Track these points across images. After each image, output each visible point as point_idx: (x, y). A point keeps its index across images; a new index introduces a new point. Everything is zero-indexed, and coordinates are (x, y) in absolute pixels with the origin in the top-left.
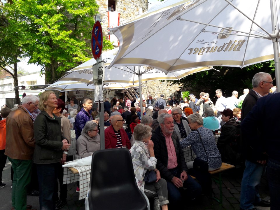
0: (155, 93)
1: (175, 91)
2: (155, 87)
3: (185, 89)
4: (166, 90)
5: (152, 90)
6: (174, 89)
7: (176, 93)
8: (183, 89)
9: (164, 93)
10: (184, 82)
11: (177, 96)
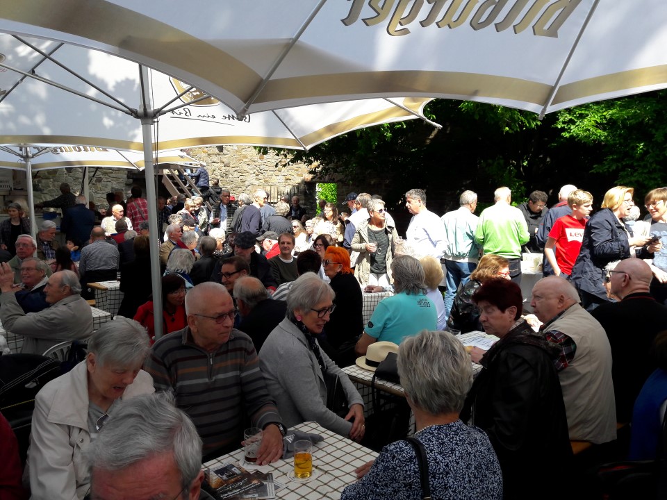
0: (247, 183)
1: (299, 180)
2: (246, 168)
3: (327, 177)
4: (274, 176)
5: (236, 174)
6: (298, 175)
7: (302, 187)
8: (320, 178)
9: (270, 184)
10: (324, 159)
11: (305, 193)
